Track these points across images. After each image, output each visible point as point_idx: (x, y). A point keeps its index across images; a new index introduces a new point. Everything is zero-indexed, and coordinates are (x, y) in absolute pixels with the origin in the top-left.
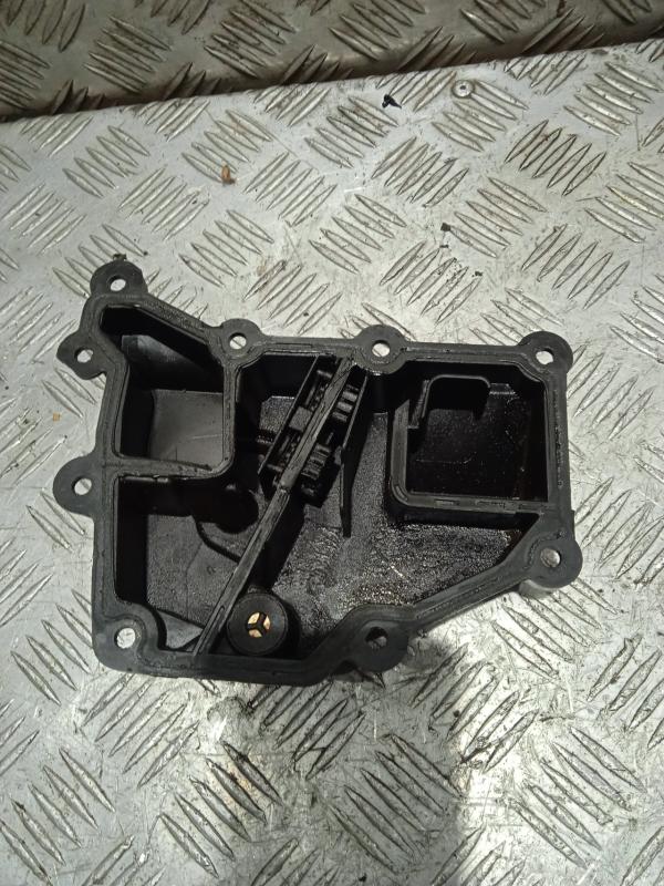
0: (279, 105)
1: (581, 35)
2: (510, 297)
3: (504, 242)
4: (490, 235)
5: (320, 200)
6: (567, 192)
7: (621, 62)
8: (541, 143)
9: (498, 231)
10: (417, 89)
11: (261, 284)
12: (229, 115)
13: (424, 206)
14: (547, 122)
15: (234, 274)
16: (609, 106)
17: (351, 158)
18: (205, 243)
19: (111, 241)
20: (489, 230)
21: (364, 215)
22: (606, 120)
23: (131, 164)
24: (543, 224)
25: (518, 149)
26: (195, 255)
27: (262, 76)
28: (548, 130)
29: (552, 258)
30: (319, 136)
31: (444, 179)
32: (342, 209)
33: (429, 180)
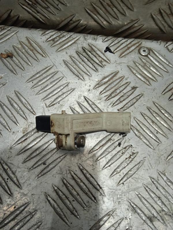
0: (53, 40)
2: (159, 176)
3: (159, 141)
4: (151, 135)
5: (65, 96)
9: (155, 133)
10: (122, 46)
11: (23, 139)
12: (27, 39)
13: (118, 110)
17: (85, 76)
21: (87, 109)
25: (168, 88)
27: (48, 23)
30: (71, 60)
31: (130, 97)
32: (76, 103)
33: (122, 96)
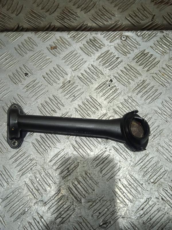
0: (74, 36)
1: (158, 26)
2: (129, 98)
3: (129, 83)
4: (126, 80)
5: (82, 65)
6: (148, 71)
7: (167, 35)
8: (143, 56)
9: (128, 79)
10: (111, 37)
11: (63, 86)
12: (60, 37)
13: (109, 70)
14: (145, 50)
15: (56, 82)
16: (163, 47)
17: (91, 54)
18: (50, 73)
19: (25, 69)
20: (126, 79)
21: (93, 70)
22: (161, 51)
23: (33, 48)
24: (140, 79)
25: (136, 57)
26: (46, 76)
27: (70, 28)
28: (145, 52)
29: (141, 89)
30: (84, 46)
31: (115, 63)
32: (87, 68)
33: (111, 63)
